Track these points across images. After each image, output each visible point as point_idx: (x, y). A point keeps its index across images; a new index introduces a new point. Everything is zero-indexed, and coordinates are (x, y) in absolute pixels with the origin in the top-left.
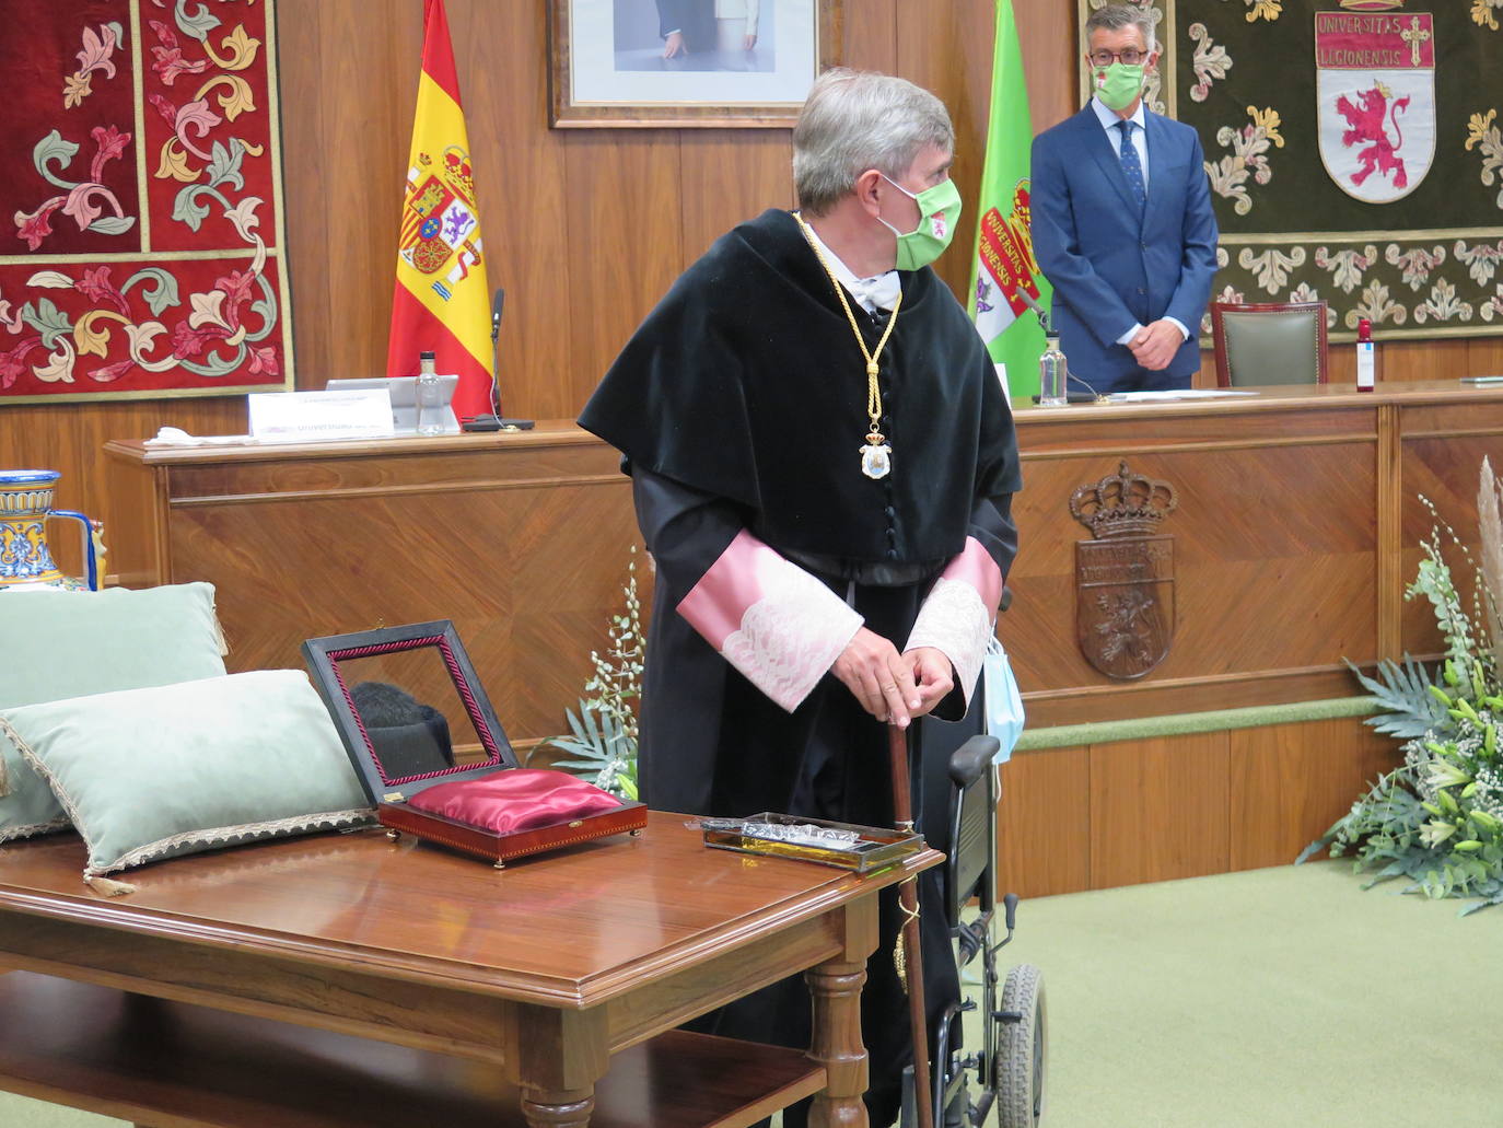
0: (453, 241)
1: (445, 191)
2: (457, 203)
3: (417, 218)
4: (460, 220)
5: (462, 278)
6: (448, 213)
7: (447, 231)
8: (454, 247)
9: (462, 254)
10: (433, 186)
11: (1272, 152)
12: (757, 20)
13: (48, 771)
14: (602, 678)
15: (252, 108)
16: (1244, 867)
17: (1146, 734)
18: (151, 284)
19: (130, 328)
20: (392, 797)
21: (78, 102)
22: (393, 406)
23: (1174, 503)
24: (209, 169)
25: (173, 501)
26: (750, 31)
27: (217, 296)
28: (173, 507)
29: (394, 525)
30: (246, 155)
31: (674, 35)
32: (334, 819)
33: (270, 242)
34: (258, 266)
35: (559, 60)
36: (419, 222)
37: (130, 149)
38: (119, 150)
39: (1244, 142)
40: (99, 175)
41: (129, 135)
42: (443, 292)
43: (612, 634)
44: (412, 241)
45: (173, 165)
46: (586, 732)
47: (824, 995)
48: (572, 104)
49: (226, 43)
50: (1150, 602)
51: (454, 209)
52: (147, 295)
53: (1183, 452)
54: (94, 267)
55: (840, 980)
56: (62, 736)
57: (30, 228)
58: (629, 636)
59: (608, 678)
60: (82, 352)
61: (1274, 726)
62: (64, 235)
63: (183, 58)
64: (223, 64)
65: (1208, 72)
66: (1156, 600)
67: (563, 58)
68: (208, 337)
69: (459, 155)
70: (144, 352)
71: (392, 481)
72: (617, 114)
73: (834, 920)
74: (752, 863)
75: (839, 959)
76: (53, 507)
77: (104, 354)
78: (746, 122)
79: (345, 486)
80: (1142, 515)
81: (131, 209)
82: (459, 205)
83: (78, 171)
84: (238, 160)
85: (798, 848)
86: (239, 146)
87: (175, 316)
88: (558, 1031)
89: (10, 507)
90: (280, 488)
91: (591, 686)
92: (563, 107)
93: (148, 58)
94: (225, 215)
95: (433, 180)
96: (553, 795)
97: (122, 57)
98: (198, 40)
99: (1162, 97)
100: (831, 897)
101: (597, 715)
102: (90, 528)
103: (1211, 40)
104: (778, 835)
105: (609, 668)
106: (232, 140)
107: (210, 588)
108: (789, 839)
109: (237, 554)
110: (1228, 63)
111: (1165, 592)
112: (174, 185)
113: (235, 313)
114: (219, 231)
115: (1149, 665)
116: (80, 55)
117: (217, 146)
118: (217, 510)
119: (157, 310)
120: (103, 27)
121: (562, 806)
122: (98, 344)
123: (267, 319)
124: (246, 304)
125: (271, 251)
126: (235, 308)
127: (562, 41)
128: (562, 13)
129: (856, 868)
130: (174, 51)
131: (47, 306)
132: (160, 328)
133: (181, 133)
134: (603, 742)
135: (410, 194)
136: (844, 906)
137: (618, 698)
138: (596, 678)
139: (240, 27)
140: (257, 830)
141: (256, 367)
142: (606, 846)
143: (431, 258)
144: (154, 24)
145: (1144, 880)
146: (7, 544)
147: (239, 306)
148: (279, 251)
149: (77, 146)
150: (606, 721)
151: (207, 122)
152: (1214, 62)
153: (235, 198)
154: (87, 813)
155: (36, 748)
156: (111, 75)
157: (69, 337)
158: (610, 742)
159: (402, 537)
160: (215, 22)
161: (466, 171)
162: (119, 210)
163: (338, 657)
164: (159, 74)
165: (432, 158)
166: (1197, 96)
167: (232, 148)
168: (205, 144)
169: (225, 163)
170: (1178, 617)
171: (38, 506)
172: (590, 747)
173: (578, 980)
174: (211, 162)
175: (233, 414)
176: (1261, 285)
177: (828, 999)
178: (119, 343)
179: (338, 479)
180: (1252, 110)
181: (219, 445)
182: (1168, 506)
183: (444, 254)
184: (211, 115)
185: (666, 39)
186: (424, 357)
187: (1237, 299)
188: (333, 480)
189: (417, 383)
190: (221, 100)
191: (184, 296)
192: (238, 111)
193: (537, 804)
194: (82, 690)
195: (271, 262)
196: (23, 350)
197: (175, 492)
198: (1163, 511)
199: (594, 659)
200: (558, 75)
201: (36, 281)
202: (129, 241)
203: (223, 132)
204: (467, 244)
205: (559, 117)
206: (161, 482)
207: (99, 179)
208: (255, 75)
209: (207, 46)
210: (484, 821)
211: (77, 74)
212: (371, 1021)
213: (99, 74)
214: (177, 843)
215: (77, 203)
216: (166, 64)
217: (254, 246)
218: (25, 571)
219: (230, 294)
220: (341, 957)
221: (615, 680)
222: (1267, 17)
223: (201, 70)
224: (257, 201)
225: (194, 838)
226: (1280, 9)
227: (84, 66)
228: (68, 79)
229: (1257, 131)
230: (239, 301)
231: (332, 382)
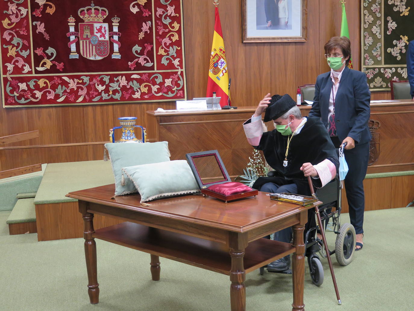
0: (221, 68)
1: (219, 57)
2: (222, 59)
3: (213, 63)
4: (222, 63)
5: (223, 76)
6: (220, 61)
7: (220, 65)
8: (221, 69)
9: (223, 70)
10: (217, 56)
11: (406, 46)
12: (288, 18)
13: (133, 180)
14: (251, 163)
15: (178, 39)
16: (394, 207)
17: (372, 177)
18: (157, 77)
19: (152, 87)
20: (204, 187)
21: (142, 38)
22: (207, 104)
23: (380, 126)
24: (169, 52)
25: (160, 124)
26: (287, 21)
27: (171, 80)
28: (160, 125)
29: (206, 129)
30: (177, 49)
31: (270, 22)
32: (192, 192)
33: (182, 68)
34: (179, 73)
35: (244, 28)
36: (214, 63)
37: (152, 48)
38: (150, 48)
39: (399, 44)
40: (146, 54)
41: (152, 45)
42: (219, 79)
43: (253, 153)
44: (212, 68)
45: (161, 52)
46: (248, 174)
47: (295, 232)
48: (247, 37)
49: (173, 25)
50: (374, 148)
51: (221, 61)
52: (156, 80)
53: (382, 114)
54: (145, 73)
55: (299, 229)
56: (136, 173)
57: (132, 65)
58: (257, 154)
59: (252, 163)
60: (142, 92)
61: (402, 176)
62: (139, 67)
63: (164, 28)
64: (172, 30)
65: (391, 28)
66: (375, 147)
67: (245, 27)
68: (169, 89)
69: (222, 49)
70: (155, 92)
71: (207, 120)
72: (257, 39)
73: (298, 215)
74: (280, 203)
75: (299, 224)
76: (136, 125)
77: (147, 92)
78: (285, 41)
79: (196, 121)
80: (372, 128)
81: (153, 61)
82: (222, 60)
83: (141, 53)
84: (175, 50)
85: (290, 200)
86: (175, 47)
87: (162, 84)
88: (237, 237)
89: (127, 125)
90: (183, 121)
91: (249, 164)
92: (245, 38)
93: (156, 29)
94: (172, 62)
95: (217, 54)
96: (238, 188)
97: (151, 29)
98: (167, 25)
99: (380, 33)
100: (297, 211)
101: (250, 171)
102: (143, 129)
103: (392, 20)
104: (286, 197)
105: (253, 160)
106: (174, 46)
107: (167, 142)
108: (288, 198)
109: (174, 135)
110: (396, 25)
111: (377, 145)
112: (162, 56)
113: (174, 83)
114: (171, 66)
115: (373, 162)
116: (142, 28)
117: (171, 47)
118: (169, 126)
119: (158, 83)
120: (147, 22)
121: (240, 190)
122: (145, 90)
123: (181, 85)
124: (177, 81)
125: (182, 70)
126: (174, 82)
127: (245, 24)
128: (245, 17)
129: (303, 204)
130: (162, 27)
131: (135, 82)
132: (158, 87)
133: (163, 45)
134: (251, 176)
135: (212, 57)
136: (300, 213)
137: (254, 167)
138: (250, 163)
139: (176, 22)
140: (176, 193)
141: (179, 95)
142: (248, 199)
143: (216, 72)
144: (157, 21)
145: (371, 210)
146: (126, 133)
147: (175, 82)
148: (184, 70)
149: (141, 48)
150: (252, 172)
151: (168, 42)
152: (392, 25)
153: (174, 59)
154: (141, 189)
155: (131, 175)
156: (149, 32)
157: (140, 89)
158: (253, 176)
159: (208, 132)
160: (171, 21)
161: (224, 52)
162: (150, 61)
163: (193, 157)
164: (159, 32)
165: (216, 50)
166: (388, 33)
167: (174, 48)
168: (168, 47)
169: (172, 51)
170: (380, 151)
171: (132, 125)
172: (248, 177)
173: (241, 227)
174: (170, 51)
175: (173, 105)
176: (403, 76)
177: (296, 233)
178: (150, 90)
179: (195, 119)
180: (401, 36)
181: (170, 112)
182: (378, 126)
183: (219, 70)
184: (169, 41)
185: (268, 23)
186: (214, 93)
187: (397, 79)
188: (194, 120)
189: (212, 99)
190: (172, 37)
191: (164, 80)
192: (175, 40)
193: (234, 189)
194: (140, 164)
195: (182, 72)
196: (130, 91)
197: (161, 121)
198: (377, 127)
199: (249, 158)
200: (244, 31)
201: (133, 77)
202: (152, 68)
203: (172, 44)
204: (224, 68)
205: (244, 40)
206: (158, 120)
207: (146, 55)
208: (179, 32)
209: (169, 26)
210: (223, 193)
211: (141, 32)
212: (199, 234)
213: (146, 32)
214: (159, 196)
215: (141, 60)
216: (160, 30)
217: (179, 69)
218: (130, 138)
219: (173, 79)
220: (192, 220)
221: (254, 163)
222: (405, 15)
223: (168, 31)
224: (179, 59)
225: (163, 195)
226: (408, 13)
227: (143, 31)
228: (140, 34)
229: (403, 41)
230: (175, 81)
231: (194, 98)
